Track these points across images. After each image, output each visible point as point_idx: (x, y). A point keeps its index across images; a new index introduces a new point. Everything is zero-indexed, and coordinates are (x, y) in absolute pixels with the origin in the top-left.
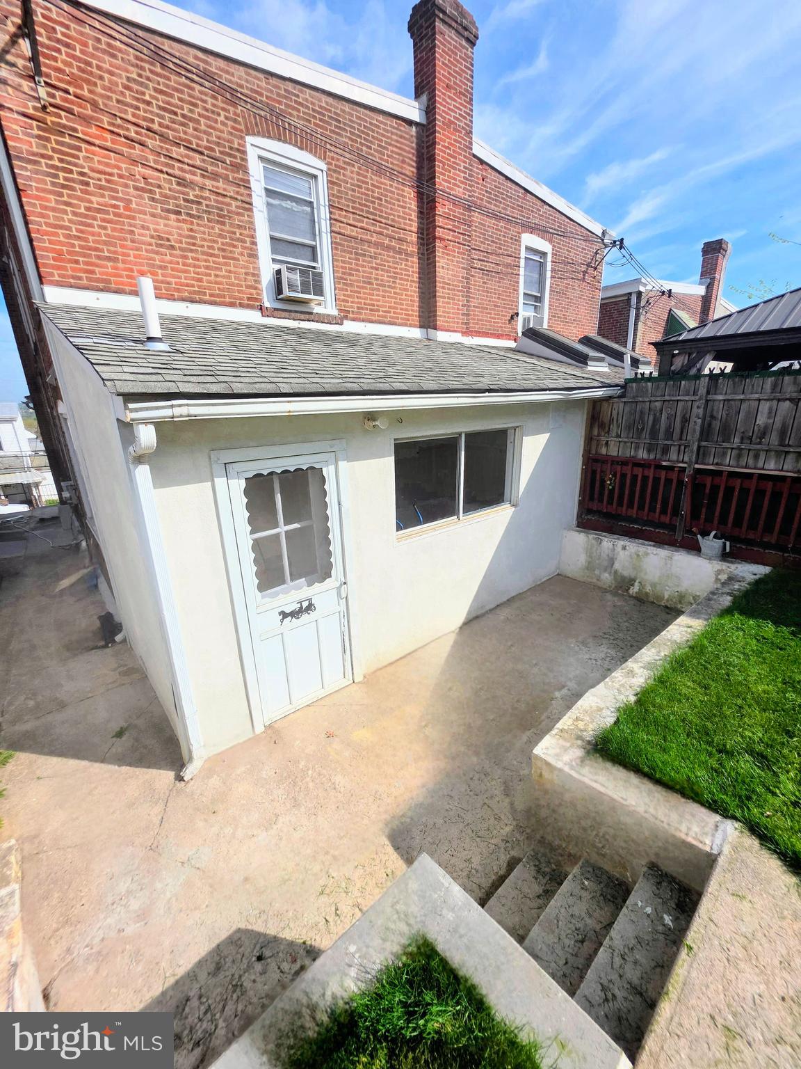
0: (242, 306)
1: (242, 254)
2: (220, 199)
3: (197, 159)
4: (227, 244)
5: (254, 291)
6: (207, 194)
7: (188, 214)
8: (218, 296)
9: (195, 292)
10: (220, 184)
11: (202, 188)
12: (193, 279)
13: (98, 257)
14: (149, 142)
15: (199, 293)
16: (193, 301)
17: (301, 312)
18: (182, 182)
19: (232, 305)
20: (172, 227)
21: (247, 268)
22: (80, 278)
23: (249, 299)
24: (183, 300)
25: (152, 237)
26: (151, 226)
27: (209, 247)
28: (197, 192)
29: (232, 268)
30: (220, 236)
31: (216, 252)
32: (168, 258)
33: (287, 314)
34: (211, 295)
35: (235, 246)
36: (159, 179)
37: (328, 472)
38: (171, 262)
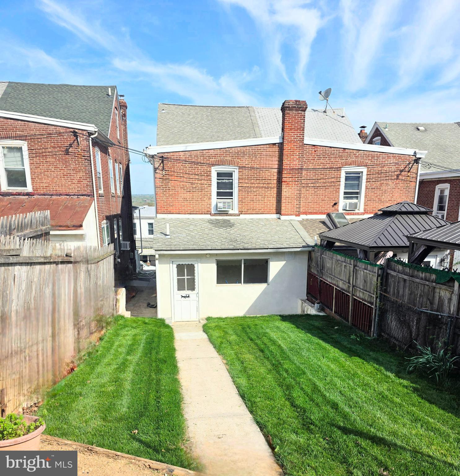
0: (205, 214)
1: (207, 199)
2: (202, 185)
3: (197, 177)
4: (202, 197)
5: (209, 209)
6: (198, 185)
7: (193, 191)
8: (198, 212)
9: (192, 211)
10: (203, 181)
11: (197, 184)
12: (192, 208)
13: (169, 206)
14: (185, 176)
15: (193, 211)
16: (190, 214)
17: (224, 214)
18: (192, 184)
19: (202, 214)
20: (188, 196)
21: (208, 202)
22: (164, 211)
23: (207, 211)
24: (188, 214)
25: (182, 199)
26: (183, 196)
27: (197, 199)
28: (196, 185)
29: (203, 203)
30: (201, 195)
31: (199, 200)
32: (186, 203)
33: (219, 215)
34: (196, 212)
35: (205, 197)
36: (186, 184)
37: (196, 266)
38: (186, 204)
